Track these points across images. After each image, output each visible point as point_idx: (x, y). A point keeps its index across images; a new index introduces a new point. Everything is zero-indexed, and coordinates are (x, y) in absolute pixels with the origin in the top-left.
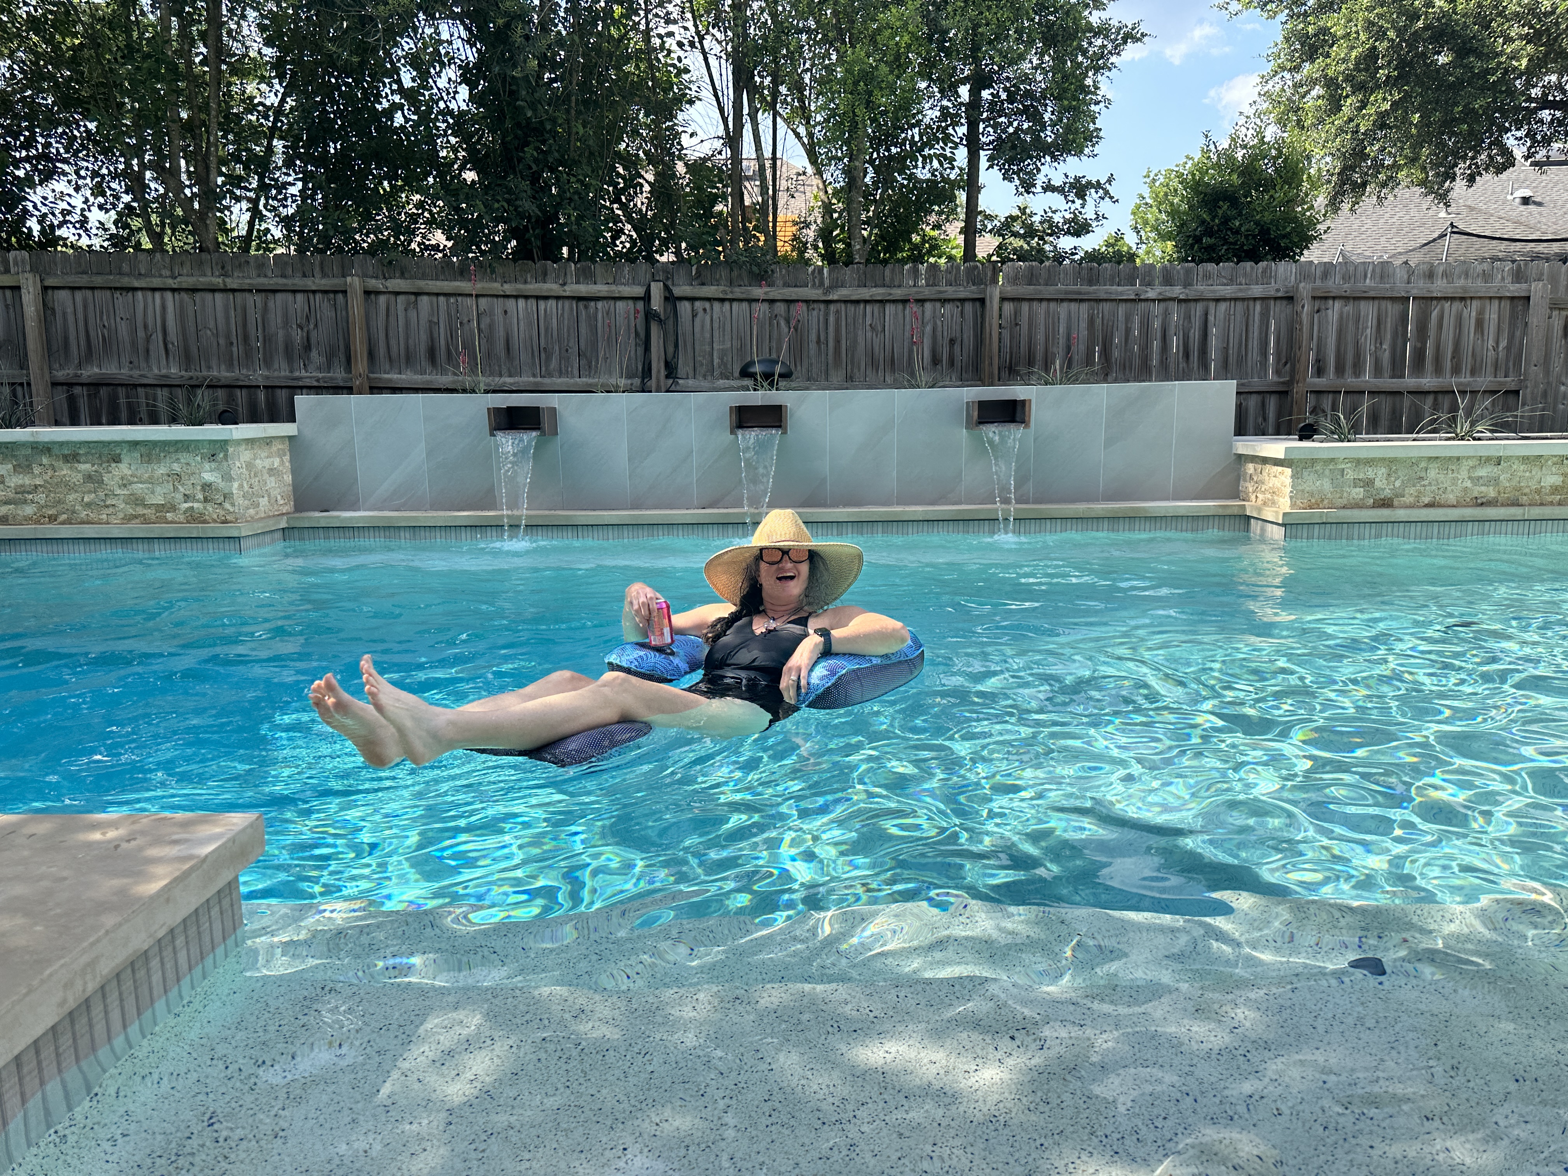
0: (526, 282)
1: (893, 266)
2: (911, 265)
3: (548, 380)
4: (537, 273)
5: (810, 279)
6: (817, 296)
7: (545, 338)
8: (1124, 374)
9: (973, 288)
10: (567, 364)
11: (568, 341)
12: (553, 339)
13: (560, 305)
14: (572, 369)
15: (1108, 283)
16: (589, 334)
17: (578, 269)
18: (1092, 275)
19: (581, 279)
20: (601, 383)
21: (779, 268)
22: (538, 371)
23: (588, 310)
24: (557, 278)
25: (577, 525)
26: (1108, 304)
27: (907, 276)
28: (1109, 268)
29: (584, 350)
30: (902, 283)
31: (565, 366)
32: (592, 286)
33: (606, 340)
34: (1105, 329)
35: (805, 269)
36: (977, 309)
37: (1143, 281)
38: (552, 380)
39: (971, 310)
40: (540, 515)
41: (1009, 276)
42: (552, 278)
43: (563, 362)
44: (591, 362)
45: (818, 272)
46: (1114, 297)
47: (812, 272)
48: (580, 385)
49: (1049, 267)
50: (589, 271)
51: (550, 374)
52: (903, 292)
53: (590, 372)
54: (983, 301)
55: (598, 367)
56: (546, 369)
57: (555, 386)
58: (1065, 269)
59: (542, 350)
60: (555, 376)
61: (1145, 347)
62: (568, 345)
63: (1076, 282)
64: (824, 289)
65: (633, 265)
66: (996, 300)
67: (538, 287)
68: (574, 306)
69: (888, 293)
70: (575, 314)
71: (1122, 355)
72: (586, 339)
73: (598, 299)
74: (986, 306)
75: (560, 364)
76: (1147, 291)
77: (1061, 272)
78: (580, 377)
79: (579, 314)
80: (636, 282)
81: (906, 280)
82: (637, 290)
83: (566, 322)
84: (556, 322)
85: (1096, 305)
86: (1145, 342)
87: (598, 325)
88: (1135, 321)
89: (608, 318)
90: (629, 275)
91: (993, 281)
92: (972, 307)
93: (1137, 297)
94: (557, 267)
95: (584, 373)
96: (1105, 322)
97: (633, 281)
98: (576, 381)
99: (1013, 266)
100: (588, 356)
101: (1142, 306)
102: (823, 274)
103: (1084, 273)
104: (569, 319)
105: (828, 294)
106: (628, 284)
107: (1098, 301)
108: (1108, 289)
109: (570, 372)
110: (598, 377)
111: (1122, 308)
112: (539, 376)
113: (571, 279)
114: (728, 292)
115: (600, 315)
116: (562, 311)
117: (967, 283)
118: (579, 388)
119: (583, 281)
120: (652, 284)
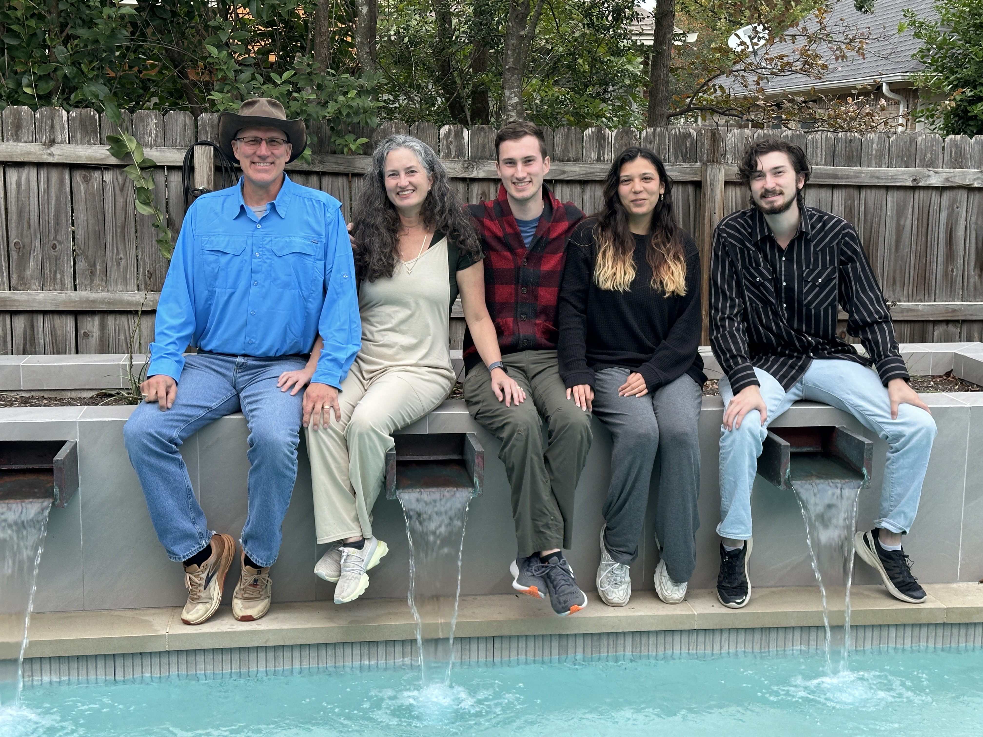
1: (568, 129)
2: (593, 129)
3: (22, 294)
4: (4, 124)
5: (443, 145)
6: (453, 171)
7: (17, 227)
8: (894, 291)
9: (685, 166)
10: (53, 268)
11: (56, 231)
12: (32, 229)
13: (43, 176)
14: (63, 276)
15: (874, 162)
16: (91, 221)
17: (74, 119)
18: (851, 150)
19: (79, 136)
20: (110, 299)
21: (395, 127)
22: (6, 279)
23: (90, 184)
24: (39, 133)
25: (114, 655)
26: (873, 191)
27: (588, 145)
28: (876, 139)
29: (82, 247)
30: (580, 155)
31: (50, 271)
32: (96, 147)
33: (119, 230)
34: (868, 227)
35: (435, 131)
36: (689, 196)
37: (923, 160)
38: (29, 294)
39: (680, 197)
40: (51, 642)
41: (735, 150)
42: (31, 133)
43: (47, 265)
44: (94, 265)
45: (455, 134)
46: (882, 183)
47: (445, 134)
48: (75, 302)
49: (792, 137)
50: (91, 124)
51: (26, 284)
52: (583, 169)
53: (92, 281)
54: (698, 185)
55: (105, 272)
56: (19, 276)
57: (35, 305)
58: (814, 141)
59: (12, 245)
60: (34, 287)
61: (923, 254)
62: (55, 238)
63: (829, 160)
64: (465, 161)
65: (163, 115)
66: (719, 187)
67: (7, 148)
68: (67, 177)
69: (560, 170)
70: (68, 189)
71: (892, 264)
72: (86, 229)
73: (107, 167)
74: (705, 194)
75: (43, 268)
76: (929, 176)
77: (809, 146)
78: (75, 290)
79: (74, 190)
80: (169, 142)
81: (586, 152)
82: (172, 155)
83: (53, 202)
84: (36, 203)
85: (856, 193)
86: (923, 247)
87: (106, 207)
88: (910, 216)
89: (123, 197)
90: (157, 131)
91: (713, 156)
92: (683, 192)
93: (915, 184)
94: (38, 115)
95: (82, 283)
96: (869, 217)
97: (163, 141)
98: (70, 296)
99: (741, 134)
100: (90, 256)
101: (920, 195)
102: (463, 138)
103: (840, 147)
104: (58, 199)
105: (471, 169)
106: (155, 145)
107: (860, 187)
108: (874, 172)
109: (59, 281)
110: (105, 289)
111: (892, 199)
112: (7, 288)
113: (61, 135)
114: (317, 162)
115: (109, 193)
116: (46, 186)
117: (675, 157)
118: (74, 307)
119: (81, 139)
120: (197, 149)
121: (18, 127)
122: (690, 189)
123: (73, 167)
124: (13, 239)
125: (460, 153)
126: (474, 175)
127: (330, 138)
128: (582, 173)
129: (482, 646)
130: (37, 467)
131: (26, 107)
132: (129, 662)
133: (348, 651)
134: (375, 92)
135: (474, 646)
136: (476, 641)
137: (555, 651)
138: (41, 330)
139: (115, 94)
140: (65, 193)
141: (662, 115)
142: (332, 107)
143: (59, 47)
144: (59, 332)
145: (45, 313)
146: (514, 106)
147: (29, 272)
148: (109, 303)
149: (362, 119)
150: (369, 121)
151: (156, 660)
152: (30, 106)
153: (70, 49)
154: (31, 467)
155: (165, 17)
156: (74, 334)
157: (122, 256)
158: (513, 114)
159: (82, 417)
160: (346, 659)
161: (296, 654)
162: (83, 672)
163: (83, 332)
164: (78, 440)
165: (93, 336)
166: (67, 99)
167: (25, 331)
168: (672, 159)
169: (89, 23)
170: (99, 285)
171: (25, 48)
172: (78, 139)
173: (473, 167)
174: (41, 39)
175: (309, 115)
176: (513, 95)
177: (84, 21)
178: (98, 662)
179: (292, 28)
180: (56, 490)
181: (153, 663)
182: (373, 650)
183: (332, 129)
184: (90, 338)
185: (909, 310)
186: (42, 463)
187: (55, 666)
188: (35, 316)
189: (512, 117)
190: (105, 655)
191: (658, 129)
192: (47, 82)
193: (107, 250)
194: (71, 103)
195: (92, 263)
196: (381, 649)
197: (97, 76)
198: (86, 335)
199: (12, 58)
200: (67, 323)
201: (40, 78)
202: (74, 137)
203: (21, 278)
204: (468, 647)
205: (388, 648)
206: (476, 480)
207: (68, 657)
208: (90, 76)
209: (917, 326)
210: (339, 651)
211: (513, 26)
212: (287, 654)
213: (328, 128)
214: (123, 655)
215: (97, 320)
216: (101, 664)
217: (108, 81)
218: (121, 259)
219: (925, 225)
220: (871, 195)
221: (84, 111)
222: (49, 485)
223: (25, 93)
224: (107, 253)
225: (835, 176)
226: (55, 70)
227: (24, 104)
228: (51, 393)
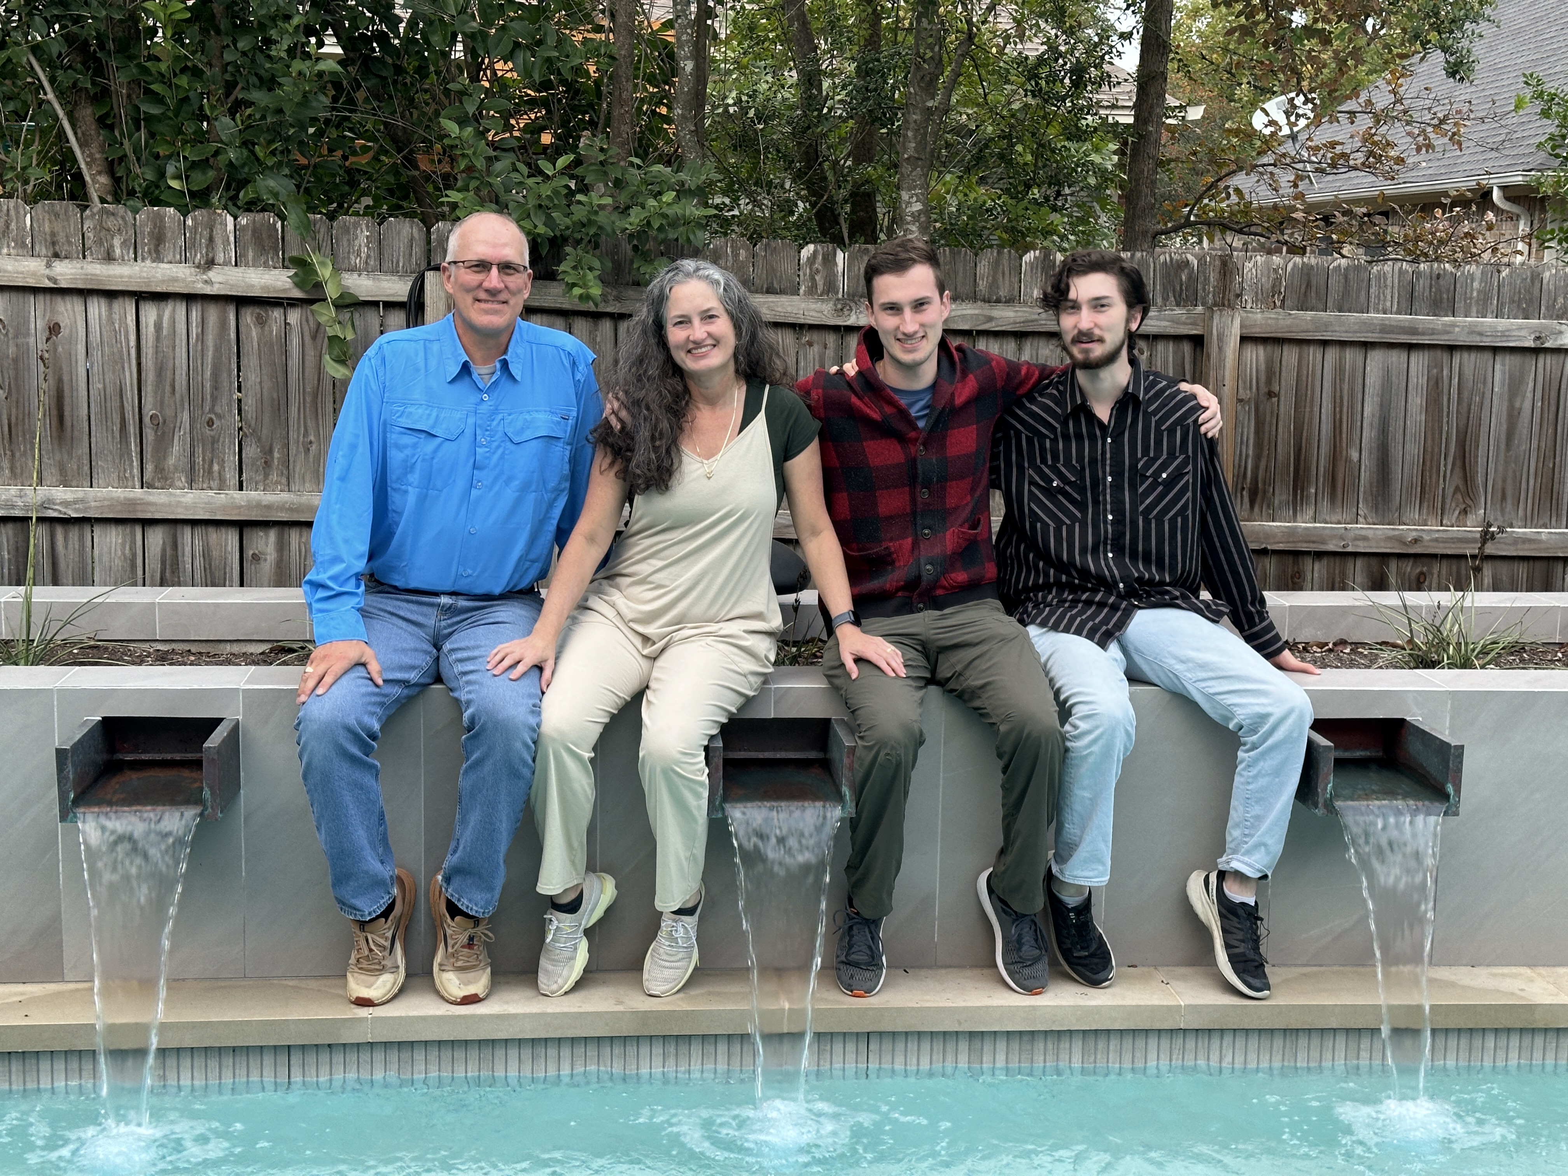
0: (109, 258)
1: (998, 253)
2: (1037, 252)
3: (160, 494)
4: (138, 236)
5: (805, 275)
6: (819, 315)
7: (156, 393)
8: (1503, 511)
9: (1178, 311)
10: (209, 455)
11: (214, 399)
12: (177, 395)
13: (195, 314)
14: (222, 467)
15: (1474, 309)
16: (267, 384)
17: (244, 228)
18: (1439, 291)
19: (251, 254)
20: (293, 504)
21: (732, 247)
22: (136, 471)
23: (266, 328)
24: (190, 248)
25: (289, 1046)
26: (1473, 355)
27: (1028, 278)
28: (1478, 274)
29: (253, 423)
30: (1016, 293)
31: (204, 460)
32: (277, 271)
33: (308, 399)
34: (1464, 410)
35: (793, 252)
36: (1184, 358)
37: (1551, 307)
38: (171, 494)
39: (1171, 359)
40: (194, 1025)
41: (1257, 288)
42: (178, 250)
43: (199, 450)
44: (271, 451)
45: (824, 258)
46: (1487, 342)
47: (808, 258)
48: (241, 507)
49: (1347, 269)
50: (270, 236)
51: (166, 479)
52: (1019, 314)
53: (266, 476)
54: (1198, 341)
55: (286, 462)
56: (156, 467)
57: (180, 510)
58: (1381, 276)
59: (147, 420)
60: (178, 484)
61: (1549, 454)
62: (212, 410)
63: (1404, 304)
64: (838, 300)
65: (379, 225)
66: (1232, 345)
67: (141, 271)
68: (232, 317)
69: (985, 316)
70: (233, 335)
71: (1500, 468)
72: (259, 395)
73: (293, 303)
74: (1209, 356)
75: (192, 454)
76: (1561, 332)
77: (1373, 283)
78: (241, 489)
79: (243, 336)
80: (386, 265)
81: (1026, 287)
82: (390, 285)
83: (210, 354)
84: (185, 355)
85: (1446, 357)
86: (1550, 443)
87: (290, 363)
88: (1529, 395)
89: (315, 348)
90: (369, 248)
91: (1223, 297)
92: (1175, 353)
93: (1538, 344)
94: (189, 222)
95: (251, 479)
96: (1466, 395)
97: (378, 263)
98: (232, 498)
99: (1267, 264)
100: (264, 436)
101: (1546, 362)
102: (836, 264)
103: (1422, 285)
104: (217, 349)
105: (846, 313)
106: (366, 270)
107: (1451, 349)
108: (1476, 325)
109: (216, 475)
110: (286, 489)
111: (1502, 367)
112: (138, 484)
113: (225, 252)
114: (610, 298)
115: (295, 342)
116: (200, 330)
117: (1163, 298)
118: (239, 514)
119: (254, 260)
120: (430, 276)
121: (159, 239)
122: (1187, 348)
123: (241, 302)
124: (149, 410)
125: (831, 287)
126: (852, 321)
127: (632, 262)
128: (1018, 320)
129: (851, 1047)
130: (178, 757)
131: (172, 209)
132: (311, 1058)
133: (645, 1050)
134: (702, 193)
135: (838, 1047)
136: (841, 1038)
137: (963, 1058)
138: (188, 549)
139: (307, 191)
140: (229, 341)
141: (1145, 233)
142: (636, 217)
143: (223, 119)
144: (215, 553)
145: (194, 523)
146: (916, 216)
147: (171, 461)
148: (291, 510)
149: (682, 234)
150: (692, 237)
151: (352, 1057)
152: (177, 207)
153: (239, 123)
154: (169, 757)
155: (384, 74)
156: (238, 557)
157: (312, 438)
158: (914, 228)
159: (247, 682)
160: (641, 1062)
161: (566, 1052)
162: (241, 1072)
163: (251, 552)
164: (240, 718)
165: (266, 560)
166: (234, 199)
167: (164, 550)
168: (1159, 301)
169: (270, 83)
170: (277, 483)
171: (171, 118)
172: (250, 258)
173: (851, 310)
174: (196, 107)
175: (600, 228)
176: (915, 199)
177: (261, 79)
178: (265, 1058)
179: (577, 92)
180: (207, 793)
181: (347, 1060)
182: (683, 1048)
183: (635, 248)
184: (262, 561)
185: (1526, 540)
186: (186, 751)
187: (199, 1061)
188: (179, 527)
189: (912, 232)
190: (275, 1047)
191: (1138, 255)
192: (204, 172)
193: (291, 428)
194: (239, 203)
195: (267, 448)
196: (696, 1048)
197: (280, 164)
198: (256, 558)
199: (152, 135)
200: (226, 539)
201: (194, 165)
202: (244, 255)
203: (159, 469)
204: (828, 1048)
205: (706, 1046)
206: (846, 790)
207: (220, 1048)
208: (270, 164)
209: (1539, 566)
210: (631, 1050)
211: (916, 94)
212: (552, 1052)
213: (629, 247)
214: (303, 1047)
215: (273, 535)
216: (268, 1060)
217: (297, 171)
218: (311, 442)
219: (1553, 408)
220: (1470, 360)
221: (259, 217)
222: (196, 785)
223: (170, 187)
224: (291, 433)
225: (1413, 331)
226: (217, 153)
227: (169, 205)
228: (200, 645)
